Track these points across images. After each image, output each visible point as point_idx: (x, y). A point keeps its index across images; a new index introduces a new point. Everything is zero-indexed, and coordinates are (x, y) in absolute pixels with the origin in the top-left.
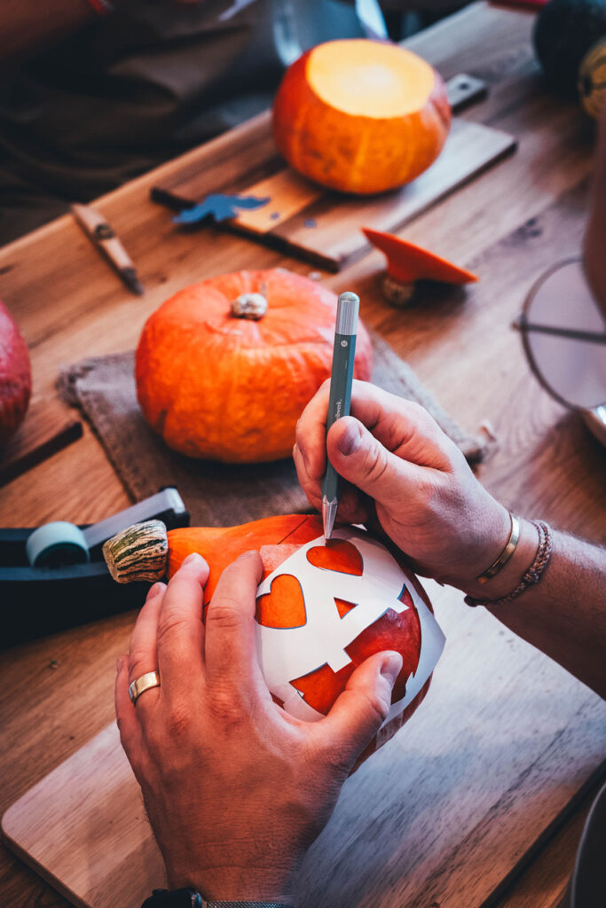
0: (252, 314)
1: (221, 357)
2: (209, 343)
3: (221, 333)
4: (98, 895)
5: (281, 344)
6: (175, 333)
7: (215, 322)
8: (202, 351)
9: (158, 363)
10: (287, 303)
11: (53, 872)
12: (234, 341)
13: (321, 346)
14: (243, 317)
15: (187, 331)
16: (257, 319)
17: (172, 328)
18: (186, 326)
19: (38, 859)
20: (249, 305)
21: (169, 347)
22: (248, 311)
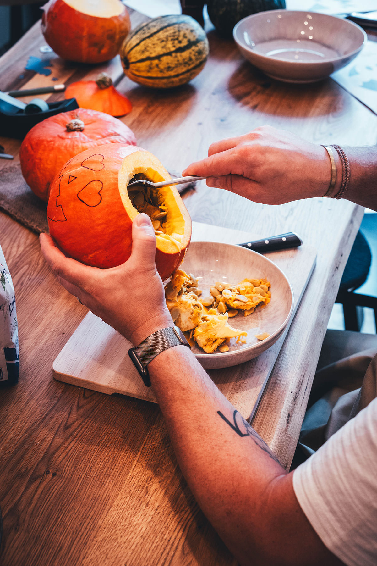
0: (79, 128)
1: (73, 149)
2: (64, 144)
3: (68, 138)
4: (114, 382)
5: (99, 139)
6: (45, 143)
7: (63, 134)
8: (63, 148)
9: (40, 159)
10: (93, 122)
11: (89, 380)
12: (77, 141)
13: (117, 136)
14: (75, 130)
15: (51, 141)
16: (81, 130)
17: (43, 141)
18: (49, 139)
19: (79, 377)
20: (76, 124)
21: (44, 150)
22: (77, 127)
